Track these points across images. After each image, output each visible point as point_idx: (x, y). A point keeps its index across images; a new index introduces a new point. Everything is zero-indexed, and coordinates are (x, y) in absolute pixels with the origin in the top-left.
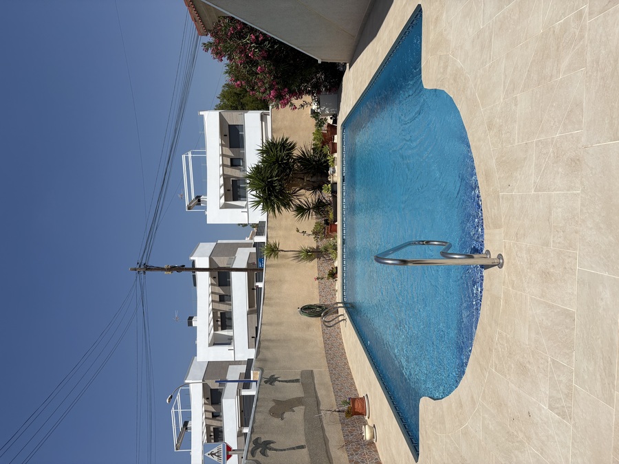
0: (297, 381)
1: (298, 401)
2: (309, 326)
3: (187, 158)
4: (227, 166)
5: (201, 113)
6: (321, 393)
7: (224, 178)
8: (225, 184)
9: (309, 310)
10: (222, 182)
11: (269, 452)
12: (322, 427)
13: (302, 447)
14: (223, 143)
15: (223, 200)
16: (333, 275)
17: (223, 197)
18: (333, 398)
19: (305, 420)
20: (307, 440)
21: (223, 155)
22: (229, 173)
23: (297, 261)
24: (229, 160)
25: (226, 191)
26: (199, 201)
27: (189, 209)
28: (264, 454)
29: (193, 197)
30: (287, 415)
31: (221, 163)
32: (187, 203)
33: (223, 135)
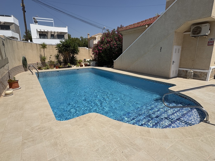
0: (6, 56)
2: (19, 60)
3: (52, 20)
4: (51, 33)
5: (67, 27)
7: (47, 32)
8: (45, 32)
10: (45, 31)
14: (59, 33)
15: (39, 30)
16: (40, 68)
17: (40, 31)
21: (55, 32)
22: (49, 34)
23: (40, 55)
24: (53, 34)
25: (42, 32)
26: (36, 22)
27: (33, 18)
29: (37, 20)
31: (52, 31)
32: (36, 18)
33: (61, 33)
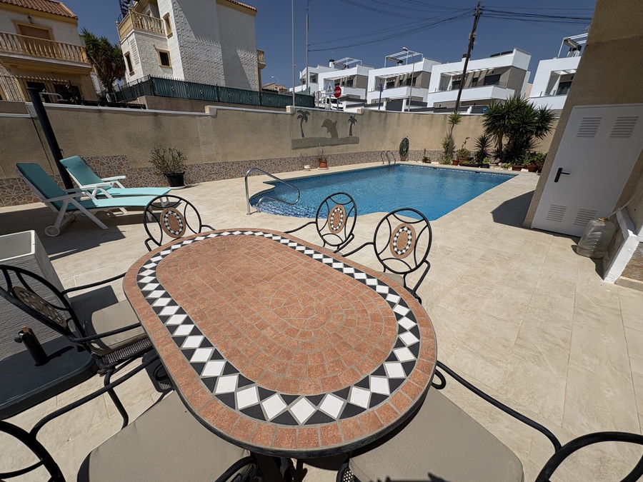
0: (351, 135)
1: (335, 135)
2: (394, 143)
6: (341, 147)
9: (405, 144)
11: (300, 120)
12: (315, 146)
13: (303, 136)
15: (562, 73)
16: (426, 160)
18: (336, 153)
19: (321, 138)
20: (307, 139)
28: (299, 117)
30: (325, 129)
